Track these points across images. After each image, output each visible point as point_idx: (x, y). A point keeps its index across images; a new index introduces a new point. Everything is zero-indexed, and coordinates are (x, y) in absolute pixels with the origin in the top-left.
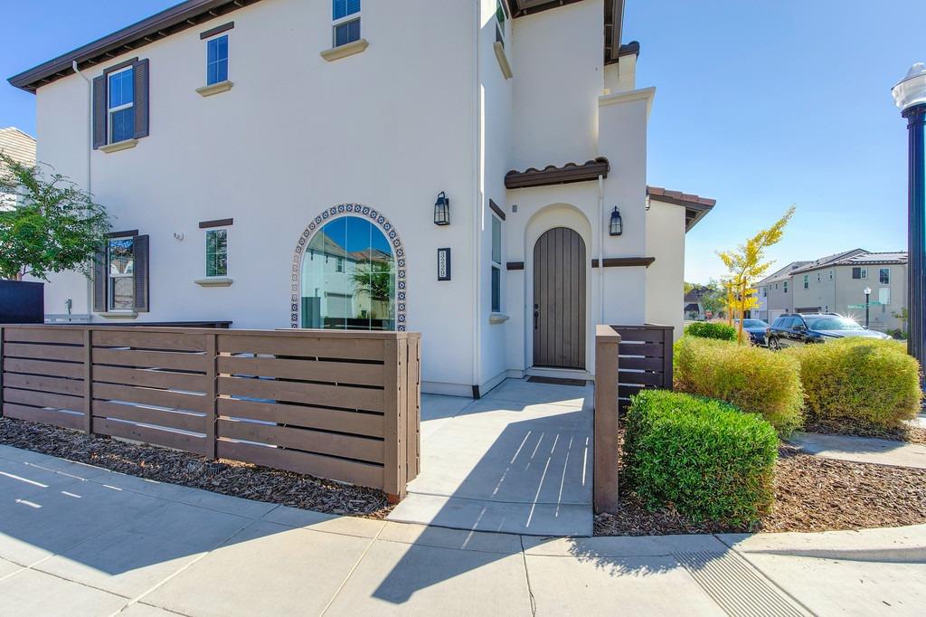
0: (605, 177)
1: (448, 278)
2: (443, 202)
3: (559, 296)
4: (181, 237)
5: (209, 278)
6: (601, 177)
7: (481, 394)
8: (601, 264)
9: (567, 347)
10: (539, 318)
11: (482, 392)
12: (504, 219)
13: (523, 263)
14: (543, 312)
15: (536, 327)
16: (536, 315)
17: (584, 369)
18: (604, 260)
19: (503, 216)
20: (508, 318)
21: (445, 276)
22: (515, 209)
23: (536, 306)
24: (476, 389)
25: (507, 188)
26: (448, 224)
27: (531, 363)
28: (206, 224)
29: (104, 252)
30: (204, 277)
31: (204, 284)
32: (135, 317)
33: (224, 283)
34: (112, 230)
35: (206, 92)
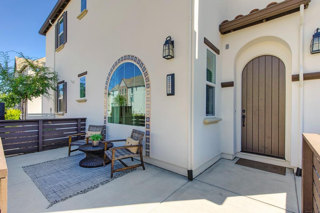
0: (305, 7)
1: (173, 94)
2: (169, 43)
3: (262, 104)
4: (73, 82)
5: (81, 98)
6: (302, 6)
7: (194, 176)
8: (301, 77)
9: (268, 141)
10: (245, 119)
11: (194, 175)
12: (219, 54)
13: (233, 82)
14: (249, 115)
15: (243, 125)
16: (243, 117)
17: (284, 158)
18: (304, 75)
19: (218, 52)
20: (221, 120)
21: (170, 92)
22: (227, 47)
23: (243, 111)
24: (190, 172)
25: (221, 33)
26: (172, 57)
27: (239, 148)
28: (79, 76)
29: (57, 90)
30: (79, 98)
31: (79, 101)
32: (63, 115)
33: (85, 101)
34: (59, 81)
35: (80, 17)
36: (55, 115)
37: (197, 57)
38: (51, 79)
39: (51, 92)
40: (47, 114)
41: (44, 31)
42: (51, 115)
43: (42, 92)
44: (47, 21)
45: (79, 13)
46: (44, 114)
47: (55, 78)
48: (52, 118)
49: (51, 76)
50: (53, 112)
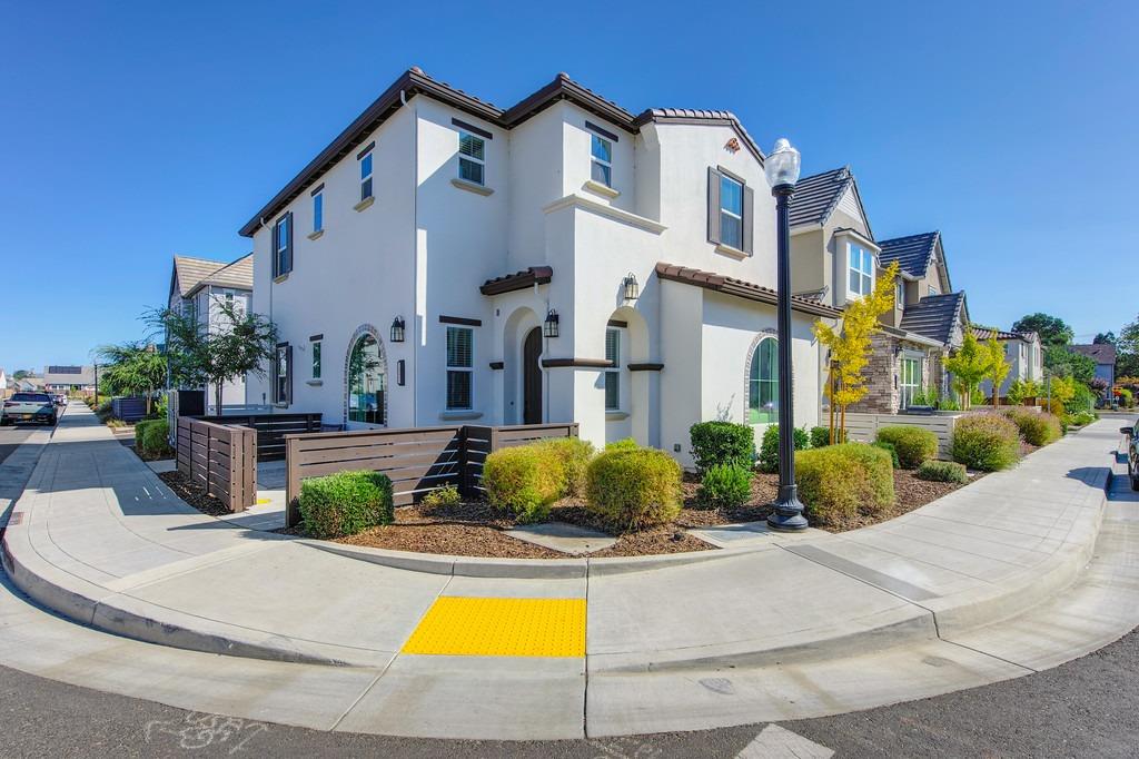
1: (403, 383)
4: (303, 348)
5: (315, 379)
28: (312, 339)
29: (275, 358)
30: (311, 378)
31: (312, 384)
32: (287, 407)
33: (320, 384)
34: (279, 342)
35: (312, 237)
36: (271, 407)
37: (424, 343)
38: (264, 337)
39: (265, 363)
40: (257, 406)
41: (250, 230)
42: (265, 407)
43: (250, 366)
44: (257, 217)
45: (312, 231)
46: (250, 406)
47: (272, 336)
48: (267, 413)
49: (264, 332)
50: (268, 401)
